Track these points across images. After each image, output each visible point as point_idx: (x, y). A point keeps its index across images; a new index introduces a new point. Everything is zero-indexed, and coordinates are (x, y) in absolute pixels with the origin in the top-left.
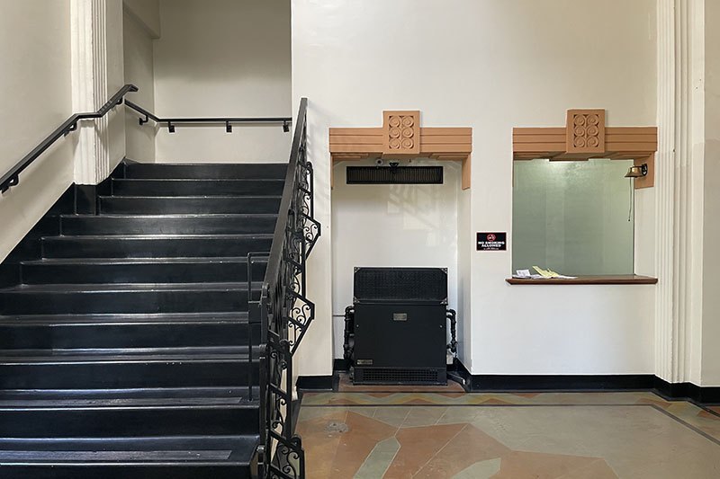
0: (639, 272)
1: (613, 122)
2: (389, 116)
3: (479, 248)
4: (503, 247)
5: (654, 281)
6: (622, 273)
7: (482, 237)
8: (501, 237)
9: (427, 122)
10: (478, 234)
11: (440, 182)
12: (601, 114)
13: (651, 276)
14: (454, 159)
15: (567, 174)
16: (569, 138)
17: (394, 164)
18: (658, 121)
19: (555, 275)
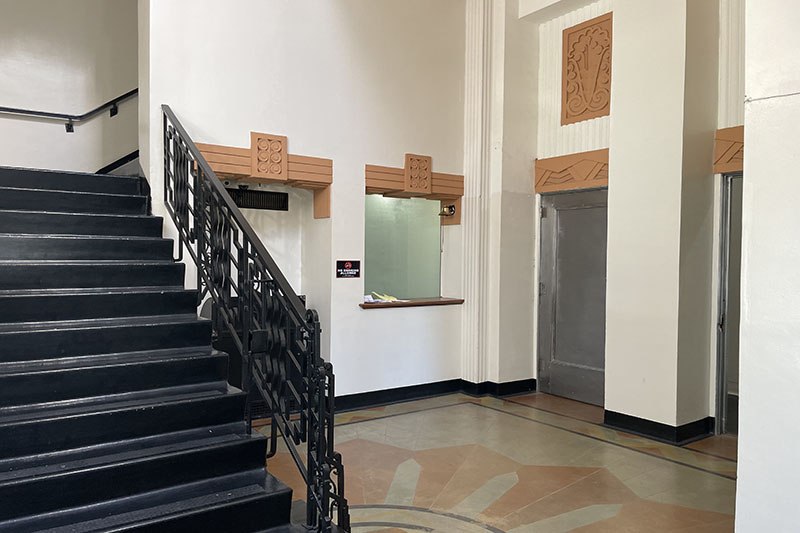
0: (445, 295)
1: (436, 169)
2: (257, 138)
3: (339, 275)
4: (357, 275)
5: (461, 302)
6: (431, 295)
7: (341, 265)
8: (356, 265)
9: (295, 149)
10: (338, 262)
11: (285, 208)
12: (428, 160)
13: (458, 298)
14: (306, 188)
15: (395, 210)
16: (406, 178)
17: (244, 186)
18: (464, 172)
19: (395, 300)
